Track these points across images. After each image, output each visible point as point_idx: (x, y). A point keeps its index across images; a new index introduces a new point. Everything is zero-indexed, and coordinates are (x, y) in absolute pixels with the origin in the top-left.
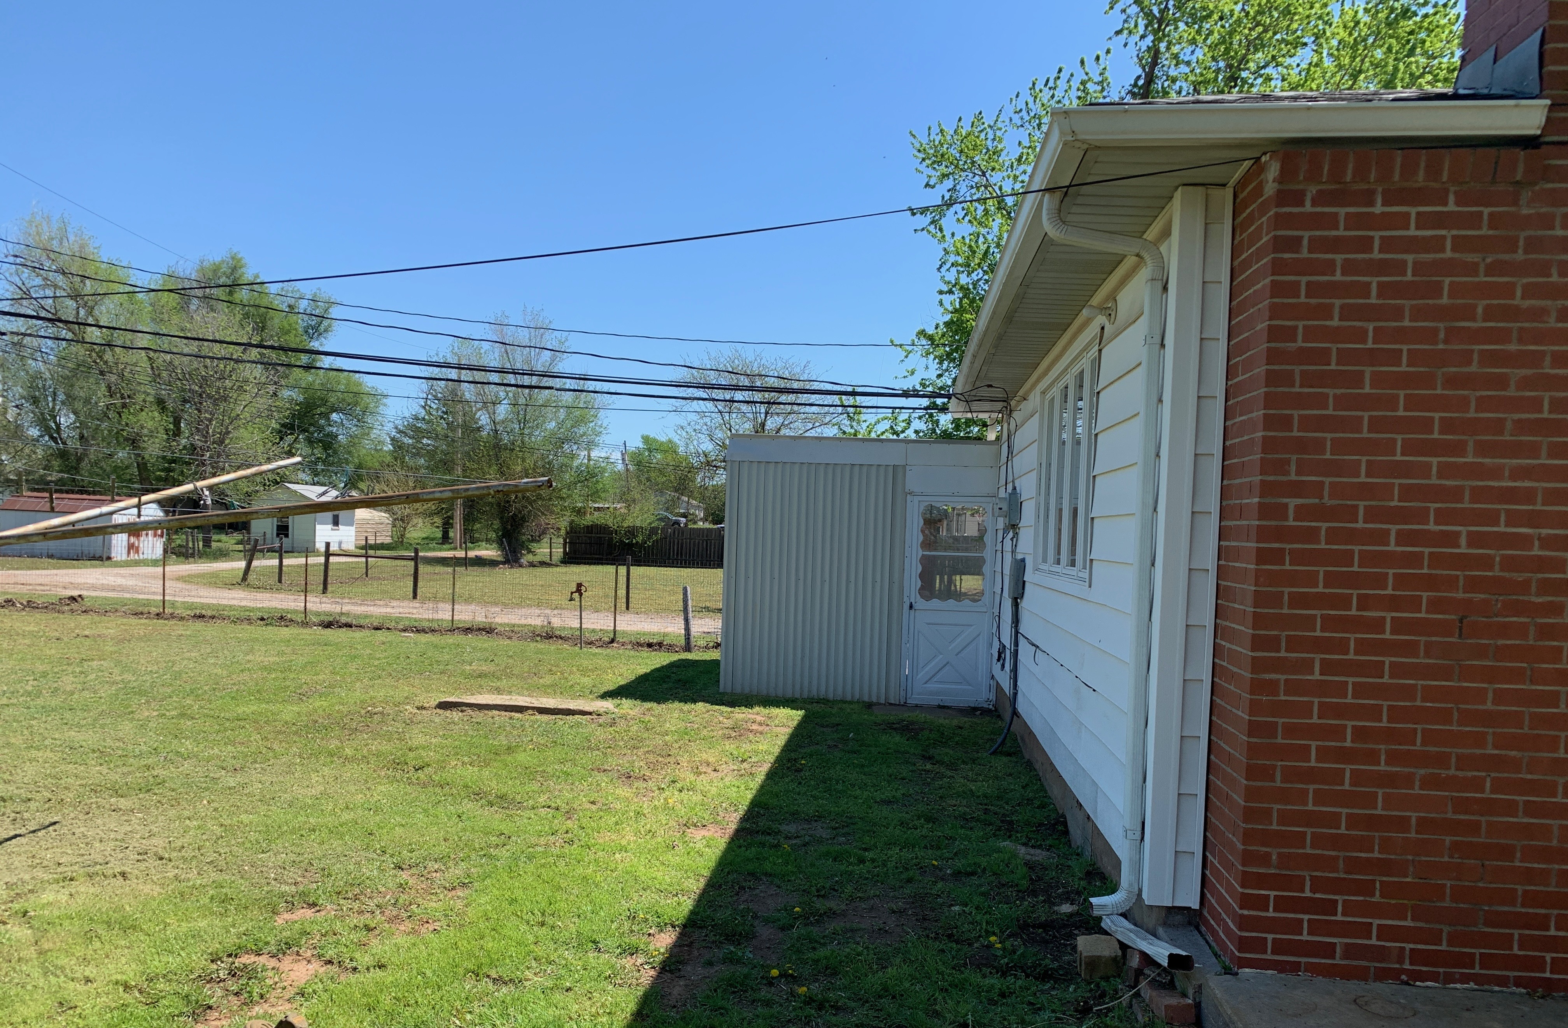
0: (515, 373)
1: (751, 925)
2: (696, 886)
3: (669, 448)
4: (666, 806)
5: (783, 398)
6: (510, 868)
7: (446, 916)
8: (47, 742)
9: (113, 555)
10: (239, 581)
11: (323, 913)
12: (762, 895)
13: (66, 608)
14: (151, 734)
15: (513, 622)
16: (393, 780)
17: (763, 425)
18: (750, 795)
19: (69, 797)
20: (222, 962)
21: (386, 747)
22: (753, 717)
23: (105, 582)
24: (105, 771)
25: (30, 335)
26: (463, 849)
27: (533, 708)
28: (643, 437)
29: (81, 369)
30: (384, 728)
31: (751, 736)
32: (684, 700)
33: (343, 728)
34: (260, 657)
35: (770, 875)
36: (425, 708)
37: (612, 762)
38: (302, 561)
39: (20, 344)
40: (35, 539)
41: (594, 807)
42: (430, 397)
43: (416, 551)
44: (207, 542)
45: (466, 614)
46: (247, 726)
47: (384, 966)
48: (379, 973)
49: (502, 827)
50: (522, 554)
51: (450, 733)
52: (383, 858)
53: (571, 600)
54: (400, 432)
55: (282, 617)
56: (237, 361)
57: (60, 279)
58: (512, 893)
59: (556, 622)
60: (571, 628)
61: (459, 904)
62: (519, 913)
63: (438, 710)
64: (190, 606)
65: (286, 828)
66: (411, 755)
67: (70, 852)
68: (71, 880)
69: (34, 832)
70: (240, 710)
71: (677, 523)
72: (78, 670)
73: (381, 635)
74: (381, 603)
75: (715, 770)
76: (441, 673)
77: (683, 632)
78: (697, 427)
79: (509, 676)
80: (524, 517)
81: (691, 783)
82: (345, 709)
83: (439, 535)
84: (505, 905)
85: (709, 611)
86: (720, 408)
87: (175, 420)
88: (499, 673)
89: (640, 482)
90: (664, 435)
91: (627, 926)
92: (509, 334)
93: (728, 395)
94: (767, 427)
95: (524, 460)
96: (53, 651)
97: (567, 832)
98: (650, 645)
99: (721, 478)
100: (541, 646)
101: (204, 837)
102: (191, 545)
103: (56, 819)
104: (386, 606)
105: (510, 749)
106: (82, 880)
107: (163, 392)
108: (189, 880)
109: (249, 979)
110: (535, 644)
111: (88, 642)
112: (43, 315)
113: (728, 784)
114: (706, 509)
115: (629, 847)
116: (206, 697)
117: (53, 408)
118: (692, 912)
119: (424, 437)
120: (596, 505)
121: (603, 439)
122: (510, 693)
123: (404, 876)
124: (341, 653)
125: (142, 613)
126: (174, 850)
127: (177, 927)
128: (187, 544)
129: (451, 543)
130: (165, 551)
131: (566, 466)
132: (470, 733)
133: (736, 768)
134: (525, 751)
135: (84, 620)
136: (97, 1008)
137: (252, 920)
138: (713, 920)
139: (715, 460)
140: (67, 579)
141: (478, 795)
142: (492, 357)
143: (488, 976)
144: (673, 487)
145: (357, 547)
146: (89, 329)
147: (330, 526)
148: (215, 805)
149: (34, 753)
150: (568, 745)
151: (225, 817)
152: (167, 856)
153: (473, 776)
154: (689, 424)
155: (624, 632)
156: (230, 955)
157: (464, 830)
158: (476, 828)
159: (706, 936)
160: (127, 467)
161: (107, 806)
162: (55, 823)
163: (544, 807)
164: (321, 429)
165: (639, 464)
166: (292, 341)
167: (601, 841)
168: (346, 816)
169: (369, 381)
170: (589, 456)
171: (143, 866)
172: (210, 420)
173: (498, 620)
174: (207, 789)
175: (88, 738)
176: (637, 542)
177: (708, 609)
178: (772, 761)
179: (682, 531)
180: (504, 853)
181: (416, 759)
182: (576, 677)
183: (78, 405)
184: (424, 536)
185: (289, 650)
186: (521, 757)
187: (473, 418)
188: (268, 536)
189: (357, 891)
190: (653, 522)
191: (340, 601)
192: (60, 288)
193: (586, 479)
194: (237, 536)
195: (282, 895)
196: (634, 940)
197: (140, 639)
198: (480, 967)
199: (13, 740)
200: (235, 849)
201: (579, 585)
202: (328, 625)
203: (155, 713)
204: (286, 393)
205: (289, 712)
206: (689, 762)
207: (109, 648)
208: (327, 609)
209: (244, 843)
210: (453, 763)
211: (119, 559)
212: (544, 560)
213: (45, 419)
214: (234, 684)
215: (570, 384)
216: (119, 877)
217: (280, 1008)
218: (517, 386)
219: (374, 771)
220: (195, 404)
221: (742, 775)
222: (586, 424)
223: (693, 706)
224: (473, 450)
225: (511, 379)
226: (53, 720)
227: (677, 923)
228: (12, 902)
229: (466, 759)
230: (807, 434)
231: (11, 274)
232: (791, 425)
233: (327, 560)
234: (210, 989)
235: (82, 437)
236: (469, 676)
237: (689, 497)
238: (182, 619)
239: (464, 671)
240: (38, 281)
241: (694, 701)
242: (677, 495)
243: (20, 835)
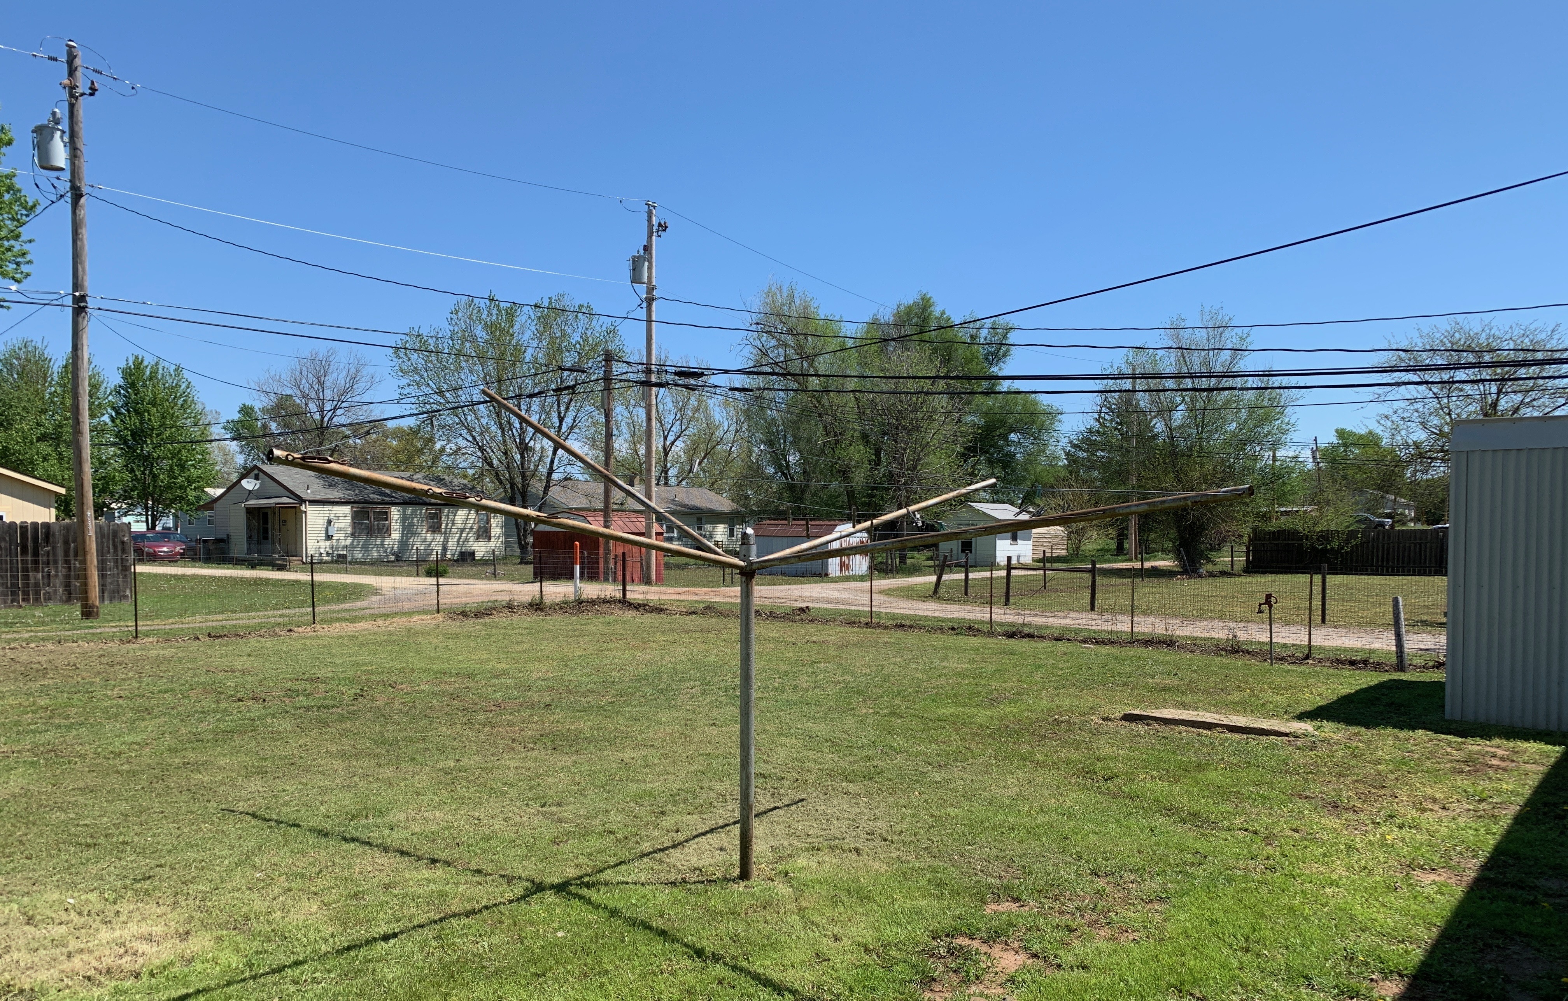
0: (1192, 377)
1: (1503, 989)
2: (1427, 935)
3: (1370, 441)
4: (1383, 843)
5: (1522, 372)
6: (1208, 887)
7: (1145, 927)
8: (792, 731)
9: (830, 572)
10: (931, 593)
11: (1027, 908)
12: (1516, 957)
13: (798, 618)
14: (869, 729)
15: (1195, 635)
16: (1084, 788)
17: (1494, 405)
18: (1492, 841)
19: (811, 778)
20: (942, 940)
21: (1074, 755)
22: (1493, 750)
23: (825, 595)
24: (836, 759)
25: (767, 389)
26: (1157, 863)
27: (1222, 726)
28: (1337, 431)
29: (805, 414)
30: (1072, 737)
31: (1491, 772)
32: (1400, 726)
33: (1033, 734)
34: (956, 664)
35: (1526, 936)
36: (1110, 720)
37: (1315, 789)
38: (987, 574)
39: (761, 397)
40: (793, 560)
41: (1296, 835)
42: (1104, 409)
43: (1094, 563)
44: (903, 559)
45: (1145, 626)
46: (948, 727)
47: (1087, 967)
48: (1083, 974)
49: (1198, 845)
50: (1201, 564)
51: (1137, 745)
52: (1079, 863)
53: (1260, 612)
54: (1074, 446)
55: (970, 628)
56: (927, 393)
57: (789, 339)
58: (1212, 914)
59: (1242, 636)
60: (1259, 642)
61: (1158, 918)
62: (1221, 936)
63: (1123, 722)
64: (893, 617)
65: (987, 824)
66: (1100, 765)
67: (816, 826)
68: (818, 850)
69: (788, 805)
70: (941, 711)
71: (1382, 525)
72: (810, 670)
73: (1062, 646)
74: (1060, 614)
75: (1444, 808)
76: (1124, 685)
77: (1394, 648)
78: (1406, 415)
79: (1194, 692)
80: (1202, 525)
81: (1413, 819)
82: (1034, 716)
83: (1114, 546)
84: (1205, 924)
85: (1427, 625)
86: (1435, 390)
87: (876, 451)
88: (1183, 688)
89: (1335, 481)
90: (1363, 427)
91: (1343, 967)
92: (1186, 337)
93: (1446, 376)
94: (1500, 408)
95: (1202, 465)
96: (791, 654)
97: (1268, 858)
98: (1352, 663)
99: (1439, 470)
100: (1226, 661)
101: (919, 825)
102: (890, 562)
103: (803, 796)
104: (1065, 617)
105: (1200, 767)
106: (826, 851)
107: (867, 428)
108: (909, 862)
109: (965, 960)
110: (1220, 658)
111: (816, 647)
112: (777, 371)
113: (1462, 825)
114: (1417, 509)
115: (1341, 883)
116: (911, 698)
117: (784, 448)
118: (1423, 964)
119: (1097, 450)
120: (1283, 509)
121: (1294, 436)
122: (1196, 709)
123: (1101, 883)
124: (1026, 663)
125: (854, 623)
126: (895, 833)
127: (903, 903)
128: (887, 561)
129: (1126, 554)
130: (870, 567)
131: (1248, 469)
132: (1158, 747)
133: (1472, 807)
134: (1216, 769)
135: (811, 628)
136: (845, 964)
137: (964, 906)
138: (1452, 976)
139: (1430, 451)
140: (797, 593)
141: (1169, 811)
142: (1168, 363)
143: (1191, 994)
144: (1375, 484)
145: (1033, 561)
146: (811, 379)
147: (1009, 541)
148: (926, 796)
149: (783, 739)
150: (1263, 767)
151: (934, 808)
152: (890, 838)
153: (1163, 791)
154: (1395, 412)
155: (1320, 648)
156: (947, 936)
157: (1158, 844)
158: (1170, 844)
159: (1444, 992)
160: (839, 495)
161: (840, 789)
162: (803, 800)
163: (1240, 829)
164: (1000, 449)
165: (1333, 461)
166: (974, 369)
167: (1307, 872)
168: (1041, 819)
169: (1044, 399)
170: (1274, 456)
171: (871, 844)
172: (905, 449)
173: (1178, 633)
174: (917, 781)
175: (821, 729)
176: (1332, 548)
177: (1424, 623)
178: (1521, 803)
179: (1388, 534)
180: (1200, 871)
181: (1103, 768)
182: (1267, 695)
183: (802, 444)
184: (1099, 547)
185: (978, 658)
186: (1212, 775)
187: (1148, 426)
188: (955, 552)
189: (1057, 892)
190: (1351, 525)
191: (1023, 612)
192: (790, 346)
193: (1272, 482)
194: (928, 553)
195: (989, 886)
196: (1353, 982)
197: (855, 645)
198: (1182, 983)
199: (768, 728)
200: (945, 838)
201: (1269, 596)
202: (1011, 635)
203: (871, 711)
204: (969, 418)
205: (983, 715)
206: (1409, 796)
207: (832, 652)
208: (1010, 620)
209: (952, 834)
210: (1143, 776)
211: (834, 575)
212: (1225, 569)
213: (778, 459)
214: (933, 688)
215: (1252, 382)
216: (854, 853)
217: (994, 991)
218: (1194, 390)
219: (1065, 778)
220: (893, 436)
221: (1480, 817)
222: (1271, 422)
223: (1411, 733)
224: (1149, 458)
225: (1188, 383)
226: (795, 712)
227: (1405, 972)
228: (777, 863)
229: (1155, 773)
230: (1557, 413)
231: (754, 339)
232: (1535, 403)
233: (1009, 574)
234: (933, 963)
235: (805, 472)
236: (1152, 689)
237: (1396, 495)
238: (886, 628)
239: (1147, 683)
240: (773, 342)
241: (1413, 728)
242: (1380, 493)
243: (778, 808)
